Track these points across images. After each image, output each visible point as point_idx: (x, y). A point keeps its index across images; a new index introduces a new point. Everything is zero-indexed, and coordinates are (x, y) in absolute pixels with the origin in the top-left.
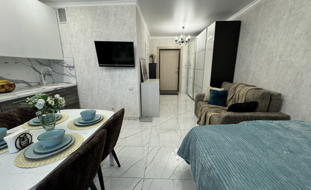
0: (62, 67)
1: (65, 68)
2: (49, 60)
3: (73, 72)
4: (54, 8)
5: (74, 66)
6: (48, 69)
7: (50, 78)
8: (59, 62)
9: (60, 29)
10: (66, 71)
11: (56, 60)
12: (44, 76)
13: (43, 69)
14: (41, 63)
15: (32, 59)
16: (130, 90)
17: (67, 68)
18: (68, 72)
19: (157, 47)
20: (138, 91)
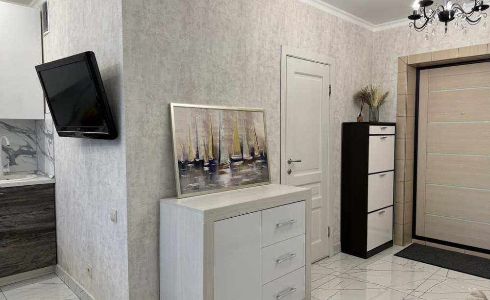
1: (45, 137)
3: (52, 150)
4: (40, 7)
5: (53, 134)
8: (42, 125)
9: (44, 49)
14: (11, 128)
16: (113, 220)
17: (47, 139)
18: (48, 148)
19: (399, 58)
20: (125, 229)
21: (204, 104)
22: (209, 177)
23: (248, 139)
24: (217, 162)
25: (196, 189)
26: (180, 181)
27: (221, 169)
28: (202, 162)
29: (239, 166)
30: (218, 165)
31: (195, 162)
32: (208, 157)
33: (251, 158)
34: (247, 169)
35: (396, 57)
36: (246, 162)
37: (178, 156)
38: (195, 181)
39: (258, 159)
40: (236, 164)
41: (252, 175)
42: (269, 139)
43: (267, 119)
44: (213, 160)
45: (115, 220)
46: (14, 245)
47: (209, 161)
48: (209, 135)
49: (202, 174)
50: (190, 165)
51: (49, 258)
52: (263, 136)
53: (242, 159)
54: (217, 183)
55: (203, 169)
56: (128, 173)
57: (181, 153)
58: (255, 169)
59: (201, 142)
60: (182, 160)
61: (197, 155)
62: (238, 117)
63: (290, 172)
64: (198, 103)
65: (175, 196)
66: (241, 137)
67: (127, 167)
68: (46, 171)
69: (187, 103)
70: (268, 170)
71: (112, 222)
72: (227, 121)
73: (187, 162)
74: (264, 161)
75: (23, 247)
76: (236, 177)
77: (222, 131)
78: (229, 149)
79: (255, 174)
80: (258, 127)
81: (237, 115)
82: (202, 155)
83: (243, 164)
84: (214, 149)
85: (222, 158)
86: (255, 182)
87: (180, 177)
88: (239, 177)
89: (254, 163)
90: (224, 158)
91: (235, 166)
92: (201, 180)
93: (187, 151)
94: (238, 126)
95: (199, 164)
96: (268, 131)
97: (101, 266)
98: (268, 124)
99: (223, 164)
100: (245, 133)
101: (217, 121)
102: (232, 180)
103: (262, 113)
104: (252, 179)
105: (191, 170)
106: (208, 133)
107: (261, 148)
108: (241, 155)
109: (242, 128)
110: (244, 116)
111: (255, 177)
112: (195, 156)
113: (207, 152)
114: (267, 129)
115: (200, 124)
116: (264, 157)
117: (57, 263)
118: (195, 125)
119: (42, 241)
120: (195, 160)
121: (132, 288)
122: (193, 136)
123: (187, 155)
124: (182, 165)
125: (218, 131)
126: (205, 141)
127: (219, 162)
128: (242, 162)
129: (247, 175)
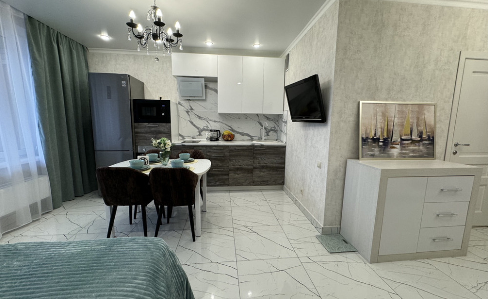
0: (282, 122)
3: (286, 129)
4: (285, 57)
5: (287, 121)
7: (275, 134)
8: (281, 117)
14: (268, 118)
16: (318, 167)
17: (283, 124)
18: (284, 128)
20: (326, 172)
21: (384, 101)
22: (382, 149)
23: (418, 126)
24: (390, 140)
25: (372, 156)
26: (362, 150)
27: (392, 145)
28: (378, 139)
29: (408, 144)
30: (390, 141)
31: (373, 139)
32: (383, 136)
33: (419, 139)
34: (415, 146)
36: (413, 142)
37: (361, 133)
38: (372, 151)
39: (426, 140)
40: (404, 142)
41: (418, 151)
42: (438, 126)
43: (437, 110)
44: (387, 138)
45: (319, 167)
46: (267, 172)
47: (384, 139)
48: (385, 122)
49: (377, 147)
50: (369, 140)
51: (281, 182)
52: (433, 123)
53: (411, 139)
54: (388, 154)
55: (378, 143)
56: (330, 142)
57: (364, 133)
58: (421, 147)
59: (379, 126)
60: (364, 137)
61: (375, 135)
62: (410, 109)
63: (455, 153)
64: (379, 100)
65: (358, 158)
66: (411, 124)
67: (330, 139)
68: (282, 140)
69: (371, 100)
70: (433, 149)
71: (318, 168)
72: (401, 112)
73: (367, 138)
74: (430, 142)
75: (270, 174)
76: (404, 152)
77: (396, 119)
78: (400, 132)
79: (422, 151)
80: (429, 116)
81: (410, 108)
82: (379, 134)
83: (411, 143)
84: (388, 131)
85: (394, 138)
86: (421, 156)
87: (362, 147)
88: (407, 152)
89: (421, 143)
90: (396, 137)
91: (404, 144)
92: (376, 151)
93: (368, 131)
94: (410, 116)
95: (376, 140)
96: (437, 120)
97: (309, 190)
98: (438, 114)
99: (394, 142)
100: (415, 121)
101: (393, 112)
102: (400, 153)
103: (433, 106)
104: (417, 154)
105: (369, 143)
106: (385, 120)
107: (430, 132)
108: (410, 136)
109: (414, 117)
110: (416, 109)
111: (421, 153)
112: (373, 135)
113: (382, 133)
114: (437, 118)
115: (379, 114)
116: (431, 140)
117: (284, 184)
118: (375, 115)
119: (278, 173)
120: (373, 137)
121: (327, 205)
122: (374, 122)
123: (368, 134)
124: (364, 140)
125: (393, 119)
126: (382, 125)
127: (391, 140)
128: (410, 141)
129: (413, 151)
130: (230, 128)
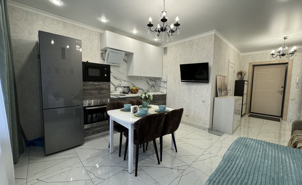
0: (160, 82)
1: (162, 82)
2: (155, 78)
3: (165, 85)
4: (162, 48)
5: (167, 81)
6: (153, 83)
7: (154, 88)
8: (159, 79)
9: (163, 59)
10: (162, 84)
11: (158, 78)
12: (151, 87)
13: (151, 83)
14: (151, 80)
15: (147, 77)
19: (250, 63)
35: (248, 63)
37: (218, 87)
42: (227, 84)
70: (228, 92)
74: (227, 89)
103: (226, 77)
108: (224, 88)
130: (133, 85)
